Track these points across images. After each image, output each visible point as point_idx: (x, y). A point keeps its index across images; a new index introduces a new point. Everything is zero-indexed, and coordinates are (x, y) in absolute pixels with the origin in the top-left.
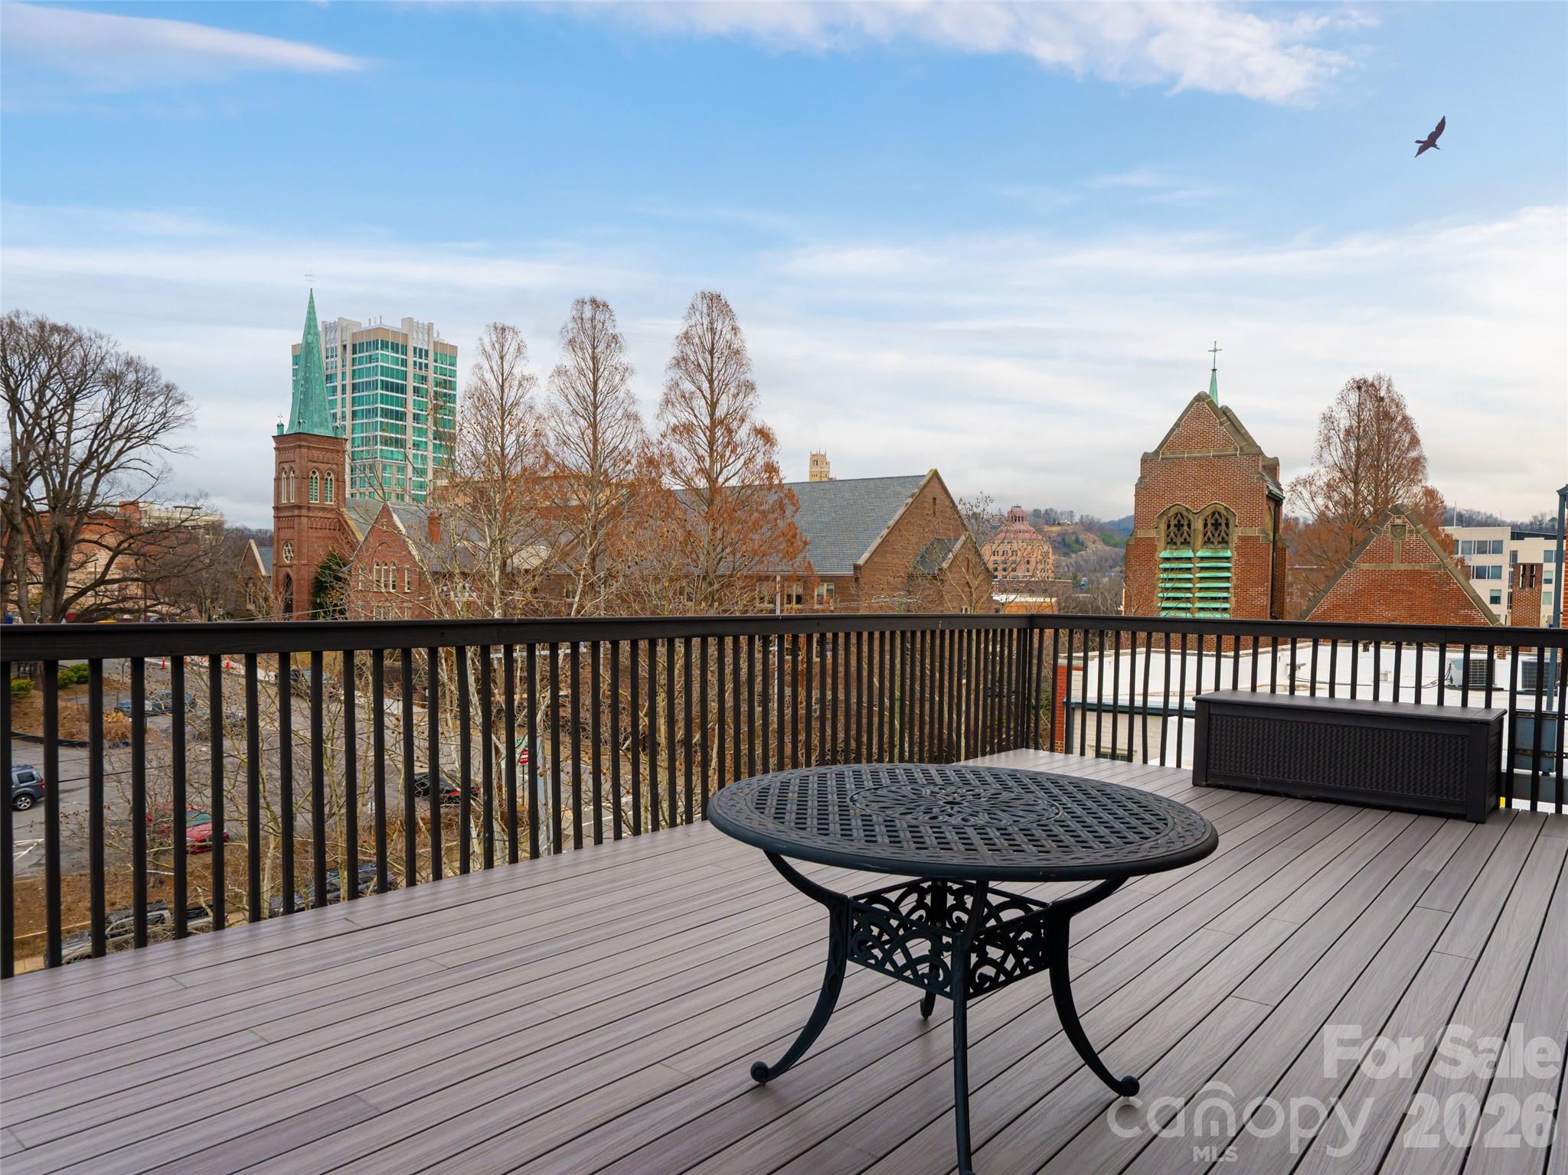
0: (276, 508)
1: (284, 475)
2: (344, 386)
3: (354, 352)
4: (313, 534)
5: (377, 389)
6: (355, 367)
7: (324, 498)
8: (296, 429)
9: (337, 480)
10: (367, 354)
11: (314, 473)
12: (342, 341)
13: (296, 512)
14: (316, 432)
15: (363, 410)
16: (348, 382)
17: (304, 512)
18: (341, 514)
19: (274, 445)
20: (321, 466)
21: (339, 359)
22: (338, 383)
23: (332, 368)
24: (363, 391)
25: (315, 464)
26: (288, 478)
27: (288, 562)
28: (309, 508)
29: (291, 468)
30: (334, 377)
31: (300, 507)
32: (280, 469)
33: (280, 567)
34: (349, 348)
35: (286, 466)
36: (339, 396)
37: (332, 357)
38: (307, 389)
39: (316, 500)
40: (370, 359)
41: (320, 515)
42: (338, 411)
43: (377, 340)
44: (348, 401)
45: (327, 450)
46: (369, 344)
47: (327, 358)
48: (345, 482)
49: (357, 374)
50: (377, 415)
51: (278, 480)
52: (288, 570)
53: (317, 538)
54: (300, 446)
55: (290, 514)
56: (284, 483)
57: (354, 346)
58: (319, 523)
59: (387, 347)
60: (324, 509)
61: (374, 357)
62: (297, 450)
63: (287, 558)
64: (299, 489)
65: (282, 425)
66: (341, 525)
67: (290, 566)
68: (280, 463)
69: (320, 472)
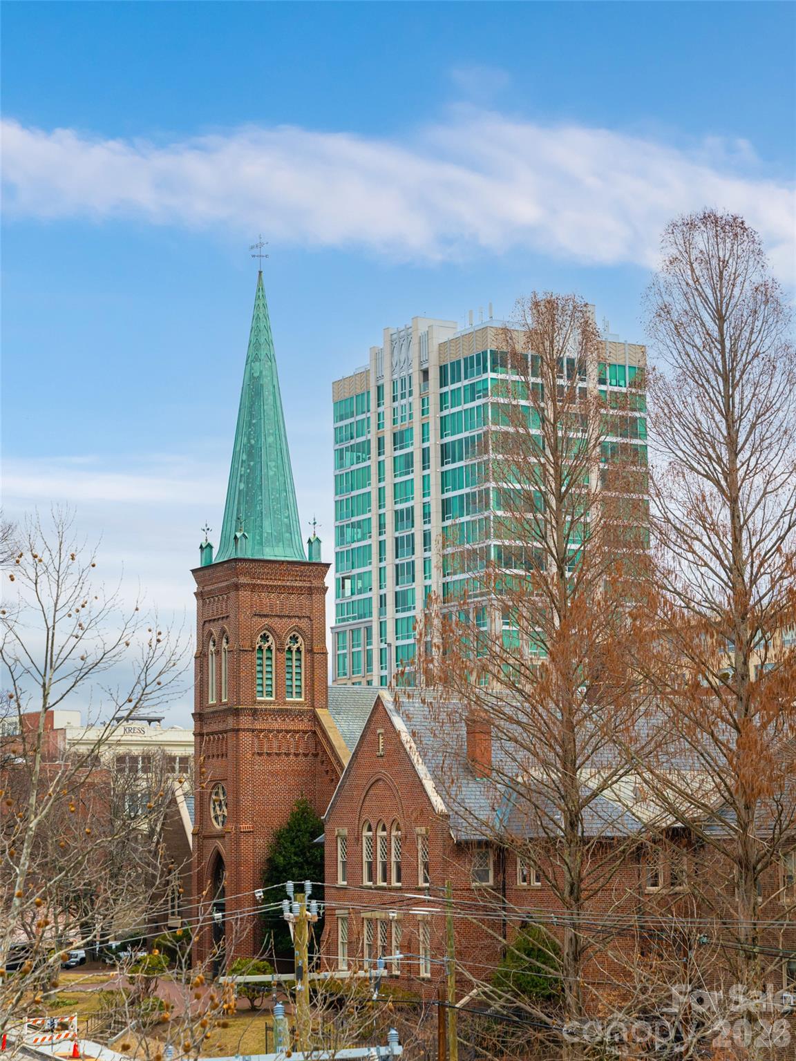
0: (199, 717)
1: (212, 648)
2: (425, 453)
3: (443, 383)
4: (261, 765)
5: (486, 452)
6: (446, 412)
7: (283, 689)
8: (231, 554)
9: (310, 651)
10: (466, 382)
11: (265, 638)
12: (421, 363)
13: (231, 722)
14: (270, 554)
15: (461, 496)
16: (434, 443)
17: (245, 722)
18: (315, 719)
19: (194, 587)
20: (276, 623)
21: (415, 400)
22: (415, 448)
23: (403, 419)
24: (461, 459)
25: (266, 621)
26: (218, 653)
27: (219, 827)
28: (254, 713)
29: (223, 632)
30: (407, 434)
31: (236, 712)
32: (205, 637)
33: (205, 837)
34: (434, 375)
35: (215, 629)
36: (417, 474)
37: (403, 396)
38: (252, 469)
39: (269, 694)
40: (473, 393)
41: (276, 726)
42: (417, 503)
43: (485, 353)
44: (435, 482)
45: (291, 590)
46: (469, 361)
47: (394, 399)
48: (326, 654)
49: (449, 426)
50: (487, 504)
51: (201, 657)
52: (218, 843)
53: (272, 774)
54: (237, 587)
55: (221, 727)
56: (212, 662)
57: (443, 369)
58: (275, 744)
59: (504, 365)
60: (284, 713)
61: (480, 387)
62: (232, 594)
63: (216, 818)
64: (235, 675)
65: (210, 546)
66: (318, 743)
67: (221, 836)
68: (205, 622)
69: (277, 637)
